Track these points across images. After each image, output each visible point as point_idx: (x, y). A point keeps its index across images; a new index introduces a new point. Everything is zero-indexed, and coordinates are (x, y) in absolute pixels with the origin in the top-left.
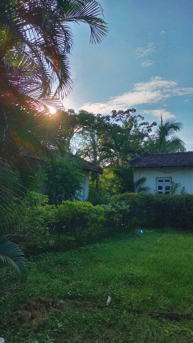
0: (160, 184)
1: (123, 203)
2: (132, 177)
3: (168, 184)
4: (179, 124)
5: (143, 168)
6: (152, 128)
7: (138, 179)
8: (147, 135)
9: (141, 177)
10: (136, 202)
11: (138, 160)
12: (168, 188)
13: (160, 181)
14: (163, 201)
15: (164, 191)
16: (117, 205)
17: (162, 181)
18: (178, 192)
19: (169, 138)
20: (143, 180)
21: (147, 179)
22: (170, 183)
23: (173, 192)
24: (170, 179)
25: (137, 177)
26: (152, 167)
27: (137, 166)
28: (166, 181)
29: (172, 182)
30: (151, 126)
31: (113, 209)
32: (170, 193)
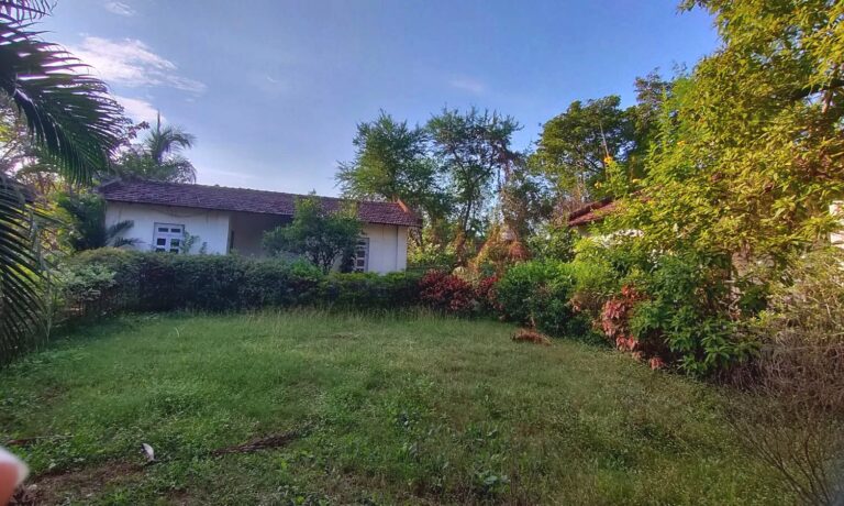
0: (163, 235)
1: (100, 267)
2: (102, 218)
3: (176, 236)
5: (131, 203)
6: (138, 132)
7: (116, 223)
8: (126, 143)
9: (123, 219)
10: (125, 266)
11: (116, 187)
12: (175, 243)
13: (161, 230)
14: (175, 265)
15: (168, 247)
16: (88, 270)
17: (166, 230)
18: (194, 251)
19: (168, 157)
20: (126, 226)
21: (136, 224)
22: (181, 234)
23: (186, 250)
24: (181, 228)
25: (112, 219)
26: (147, 205)
27: (116, 198)
28: (173, 230)
29: (185, 234)
30: (137, 128)
31: (79, 280)
32: (180, 252)
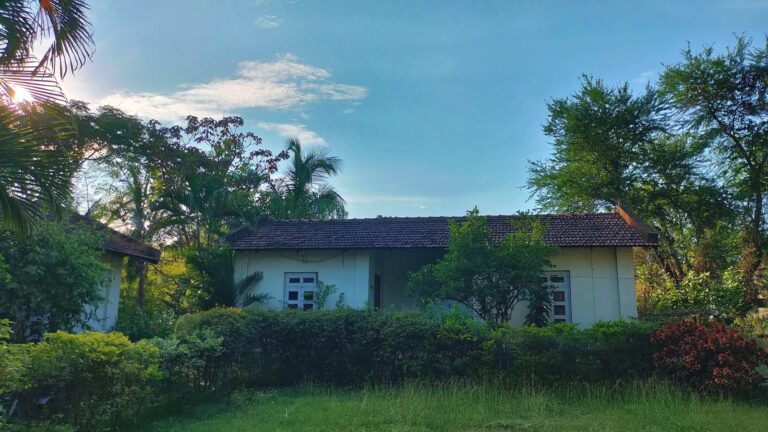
0: (294, 287)
1: (208, 332)
2: (231, 271)
3: (310, 287)
4: (336, 160)
5: (257, 251)
6: (278, 164)
7: (244, 277)
8: (267, 179)
9: (251, 272)
10: (238, 328)
11: (246, 233)
12: (309, 296)
13: (293, 281)
14: (298, 324)
15: (300, 302)
16: (193, 338)
17: (297, 280)
18: (330, 304)
19: (314, 188)
20: (255, 279)
21: (266, 275)
22: (314, 284)
23: (321, 304)
24: (314, 276)
25: (241, 273)
26: (277, 251)
27: (243, 246)
28: (307, 280)
29: (319, 284)
30: (277, 160)
31: (183, 349)
32: (315, 307)
